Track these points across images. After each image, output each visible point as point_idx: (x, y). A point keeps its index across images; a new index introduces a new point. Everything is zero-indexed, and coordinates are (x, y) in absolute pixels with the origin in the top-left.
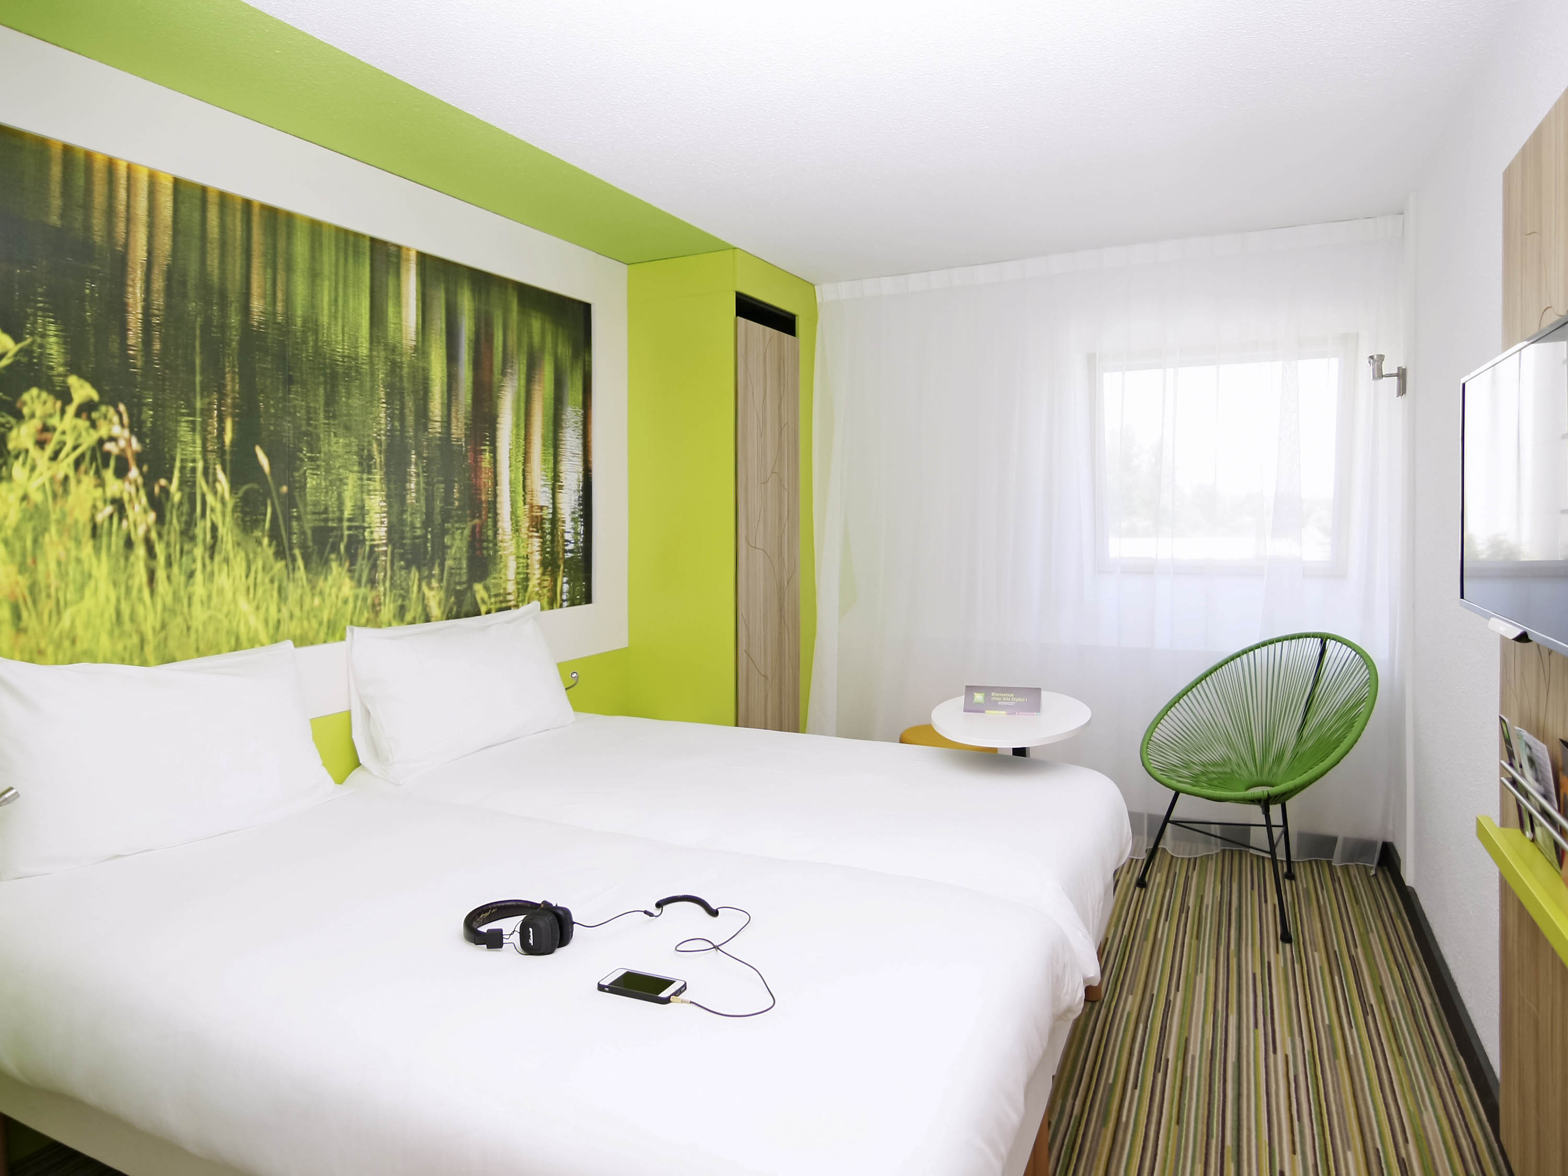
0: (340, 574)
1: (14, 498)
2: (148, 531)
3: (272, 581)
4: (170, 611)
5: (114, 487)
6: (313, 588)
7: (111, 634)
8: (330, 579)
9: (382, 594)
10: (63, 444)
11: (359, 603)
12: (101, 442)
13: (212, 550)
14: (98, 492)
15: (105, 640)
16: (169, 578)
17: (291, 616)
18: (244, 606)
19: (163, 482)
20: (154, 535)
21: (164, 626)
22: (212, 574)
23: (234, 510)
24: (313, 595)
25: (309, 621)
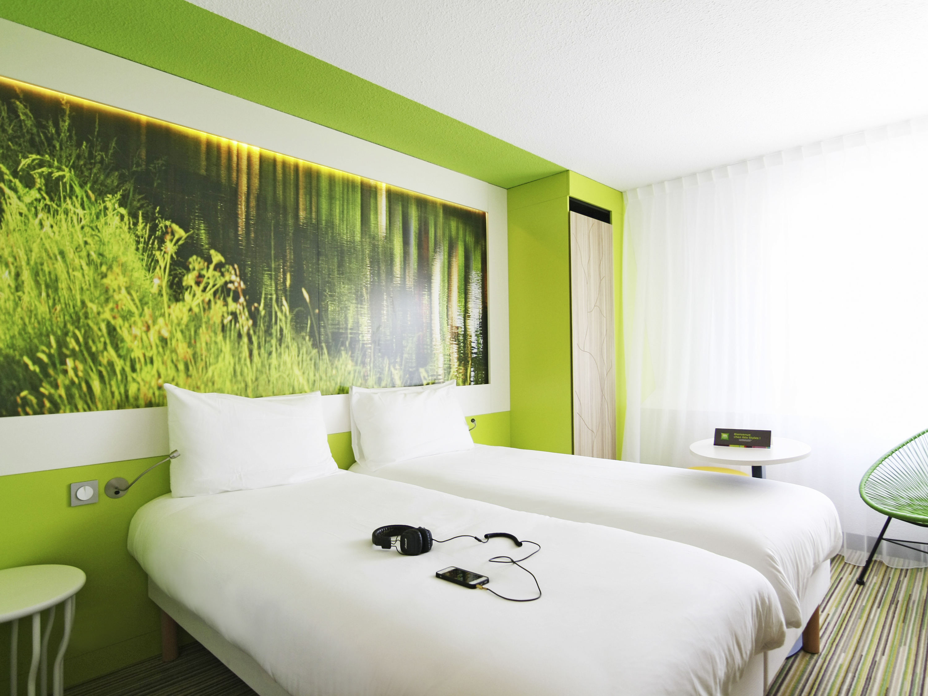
0: (346, 358)
1: (185, 310)
2: (249, 330)
3: (311, 359)
4: (260, 372)
5: (232, 306)
6: (332, 364)
7: (231, 381)
8: (341, 360)
9: (368, 370)
10: (208, 284)
11: (356, 374)
12: (226, 283)
13: (280, 341)
14: (225, 309)
15: (228, 383)
16: (259, 354)
17: (321, 379)
18: (297, 372)
19: (256, 305)
20: (252, 332)
21: (257, 379)
22: (280, 354)
23: (291, 321)
24: (332, 368)
25: (330, 382)
